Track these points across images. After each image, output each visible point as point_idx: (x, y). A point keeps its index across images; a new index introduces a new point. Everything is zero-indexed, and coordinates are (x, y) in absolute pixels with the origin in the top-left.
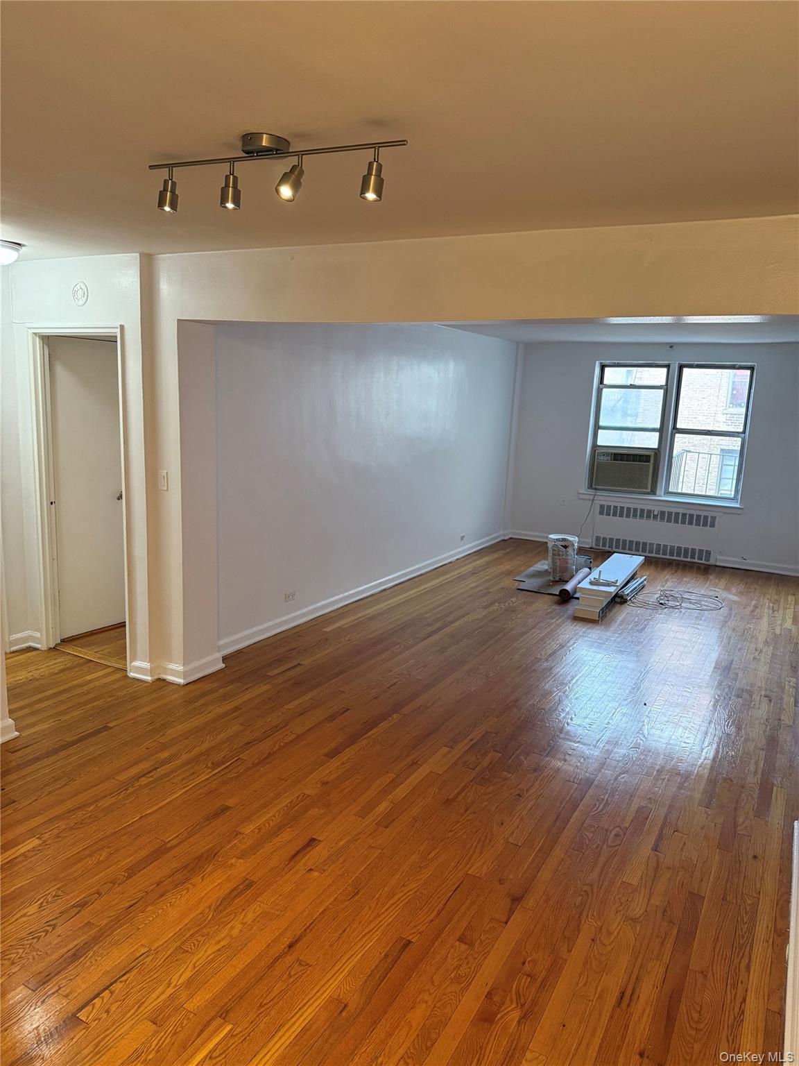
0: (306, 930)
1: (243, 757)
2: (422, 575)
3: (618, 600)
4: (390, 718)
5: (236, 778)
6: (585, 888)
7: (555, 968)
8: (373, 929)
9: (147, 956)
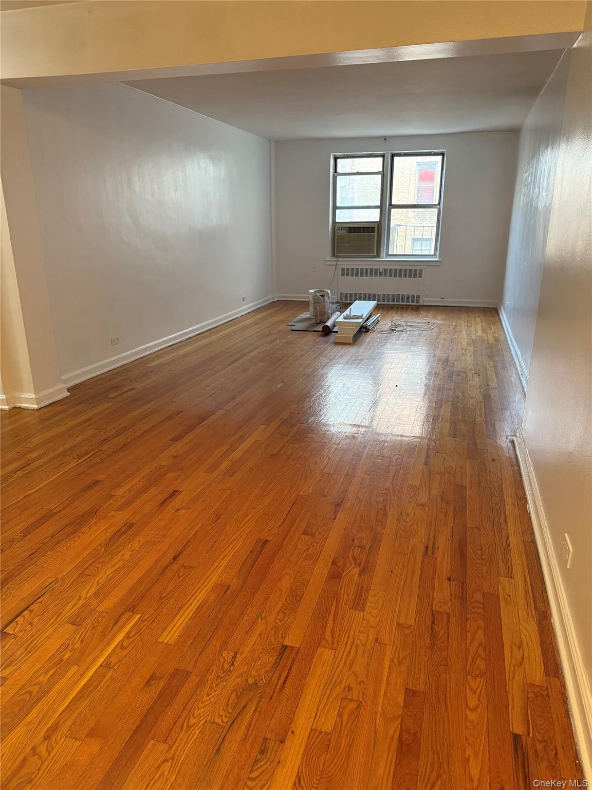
0: (184, 547)
1: (103, 448)
2: (216, 327)
3: (364, 330)
4: (216, 413)
5: (101, 462)
6: (384, 492)
7: (376, 540)
8: (237, 538)
9: (55, 584)
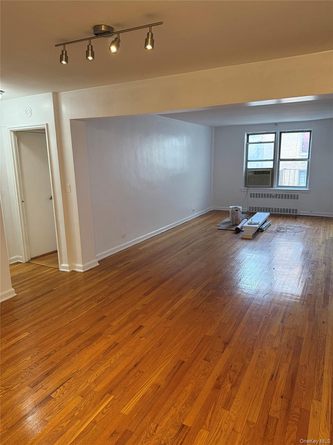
0: (141, 359)
1: (110, 297)
2: (178, 226)
3: (260, 230)
4: (169, 280)
5: (108, 305)
6: (254, 338)
7: (244, 367)
8: (168, 358)
9: (77, 373)
